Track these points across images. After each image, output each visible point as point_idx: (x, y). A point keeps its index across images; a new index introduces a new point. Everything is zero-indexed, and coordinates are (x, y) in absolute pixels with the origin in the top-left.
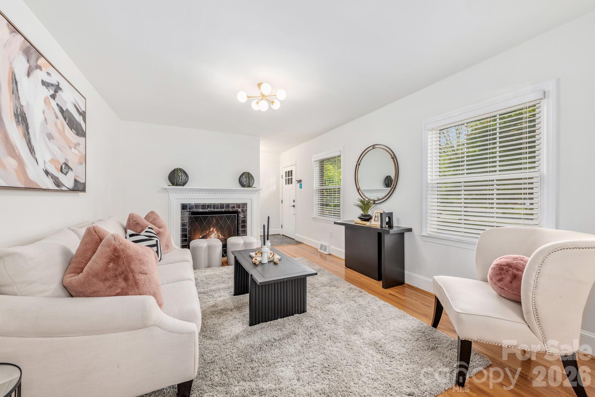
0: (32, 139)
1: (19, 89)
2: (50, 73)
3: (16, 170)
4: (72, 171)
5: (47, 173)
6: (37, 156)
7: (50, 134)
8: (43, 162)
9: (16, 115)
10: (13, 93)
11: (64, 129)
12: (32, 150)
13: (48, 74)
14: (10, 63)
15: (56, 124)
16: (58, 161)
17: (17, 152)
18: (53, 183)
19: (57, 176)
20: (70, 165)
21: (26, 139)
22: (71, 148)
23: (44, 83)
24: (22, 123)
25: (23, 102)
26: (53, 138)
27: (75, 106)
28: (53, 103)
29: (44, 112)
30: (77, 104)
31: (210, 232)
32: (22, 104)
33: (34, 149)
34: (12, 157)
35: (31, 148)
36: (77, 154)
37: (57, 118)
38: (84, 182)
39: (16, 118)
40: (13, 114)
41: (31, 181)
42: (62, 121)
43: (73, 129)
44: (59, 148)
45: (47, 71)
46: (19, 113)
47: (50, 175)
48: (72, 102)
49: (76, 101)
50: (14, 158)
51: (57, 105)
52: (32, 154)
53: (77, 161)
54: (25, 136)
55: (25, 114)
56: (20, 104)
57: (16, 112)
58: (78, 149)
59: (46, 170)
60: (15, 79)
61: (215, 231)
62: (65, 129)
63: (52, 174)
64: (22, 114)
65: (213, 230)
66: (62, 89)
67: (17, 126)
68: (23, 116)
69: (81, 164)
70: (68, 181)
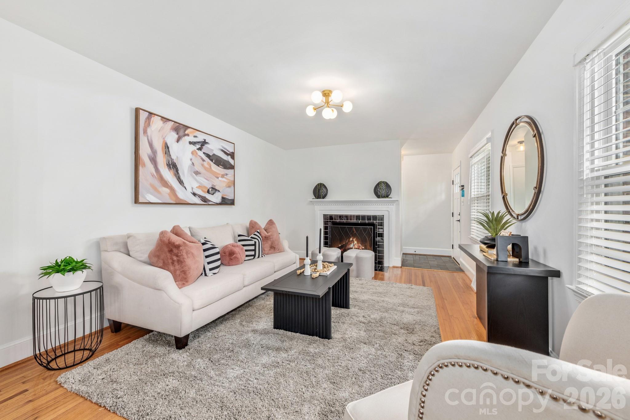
0: (181, 176)
1: (170, 151)
2: (197, 135)
3: (169, 194)
4: (219, 192)
5: (194, 194)
6: (185, 185)
7: (197, 171)
8: (191, 188)
9: (168, 165)
10: (166, 154)
11: (210, 167)
12: (181, 182)
13: (195, 137)
14: (163, 139)
15: (203, 165)
16: (205, 187)
17: (170, 185)
18: (201, 201)
19: (204, 196)
20: (217, 188)
21: (176, 177)
22: (218, 178)
23: (190, 143)
24: (173, 168)
25: (174, 157)
26: (200, 173)
27: (222, 151)
28: (200, 153)
29: (191, 160)
30: (225, 149)
31: (349, 241)
32: (173, 158)
33: (183, 182)
34: (165, 187)
35: (181, 181)
36: (224, 181)
37: (204, 160)
38: (232, 198)
39: (168, 166)
40: (166, 165)
41: (181, 200)
42: (208, 162)
43: (220, 166)
44: (206, 179)
45: (194, 135)
46: (170, 163)
47: (197, 196)
48: (219, 149)
49: (223, 147)
50: (167, 188)
51: (204, 153)
52: (181, 184)
53: (225, 185)
54: (175, 175)
55: (175, 163)
56: (172, 159)
57: (168, 163)
58: (225, 178)
59: (193, 193)
60: (167, 146)
61: (355, 241)
62: (212, 167)
63: (199, 195)
64: (173, 163)
65: (352, 240)
66: (209, 142)
67: (169, 171)
68: (174, 165)
69: (229, 187)
70: (216, 198)
